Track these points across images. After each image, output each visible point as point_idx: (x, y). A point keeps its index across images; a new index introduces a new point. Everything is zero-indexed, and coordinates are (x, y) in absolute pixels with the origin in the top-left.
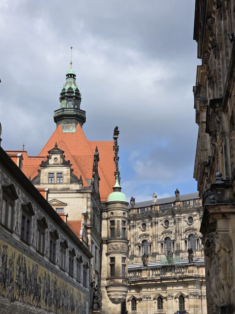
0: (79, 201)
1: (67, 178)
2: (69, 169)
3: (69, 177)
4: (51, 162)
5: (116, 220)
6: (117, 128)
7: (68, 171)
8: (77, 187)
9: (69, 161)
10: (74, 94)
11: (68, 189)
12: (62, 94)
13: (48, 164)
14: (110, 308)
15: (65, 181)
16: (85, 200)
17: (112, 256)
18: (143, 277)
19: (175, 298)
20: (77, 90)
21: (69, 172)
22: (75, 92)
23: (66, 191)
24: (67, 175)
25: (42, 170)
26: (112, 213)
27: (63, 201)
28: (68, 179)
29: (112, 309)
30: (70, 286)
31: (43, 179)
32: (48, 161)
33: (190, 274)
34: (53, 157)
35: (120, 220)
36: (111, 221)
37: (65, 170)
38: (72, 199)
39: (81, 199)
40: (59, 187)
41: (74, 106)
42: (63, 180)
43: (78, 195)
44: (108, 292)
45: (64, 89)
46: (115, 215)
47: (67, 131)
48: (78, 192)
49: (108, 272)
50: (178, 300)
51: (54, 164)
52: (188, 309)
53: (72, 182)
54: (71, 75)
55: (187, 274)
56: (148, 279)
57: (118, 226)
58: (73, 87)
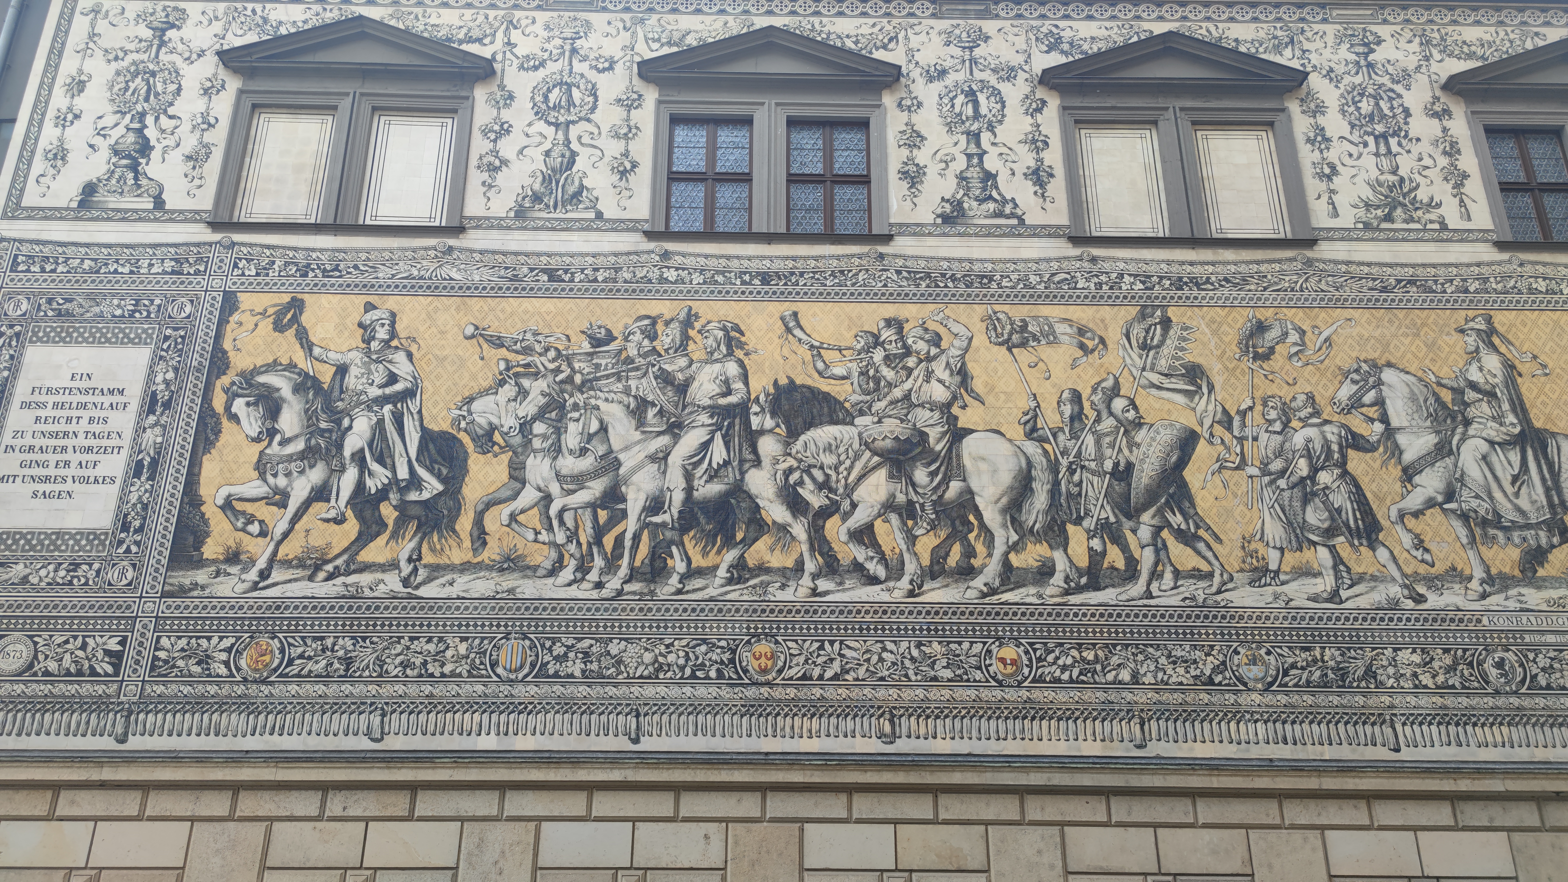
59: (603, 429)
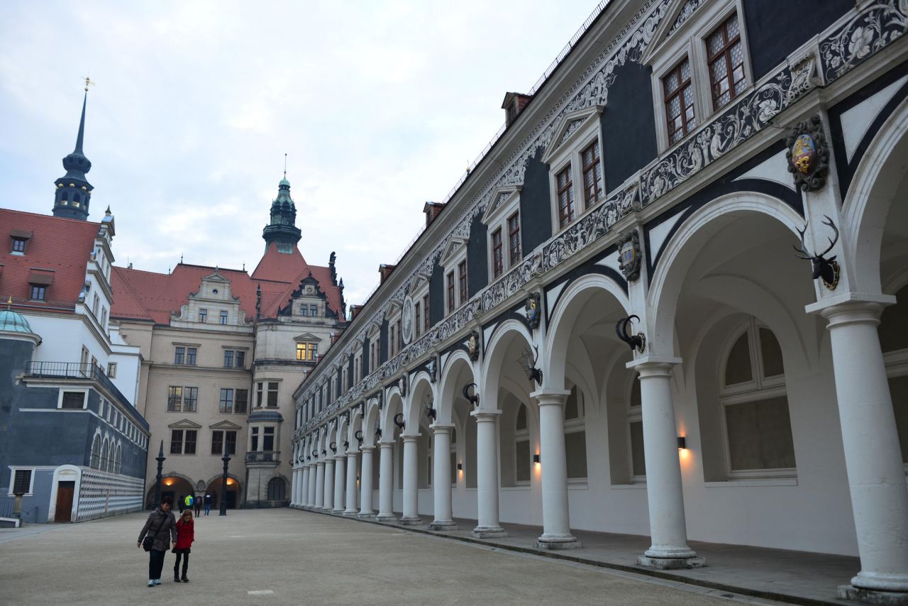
1: (322, 311)
2: (324, 302)
3: (324, 310)
4: (304, 292)
7: (323, 304)
8: (332, 322)
9: (324, 293)
11: (323, 323)
13: (301, 294)
20: (292, 204)
22: (290, 206)
23: (320, 324)
24: (321, 307)
25: (294, 300)
27: (318, 336)
28: (322, 313)
31: (295, 311)
32: (300, 291)
34: (307, 287)
37: (319, 302)
40: (313, 320)
42: (317, 313)
47: (283, 251)
51: (308, 295)
53: (327, 316)
54: (284, 186)
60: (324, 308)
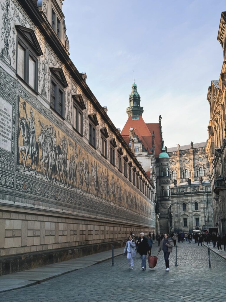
0: (147, 161)
2: (141, 145)
3: (141, 149)
5: (164, 167)
6: (160, 116)
8: (145, 153)
9: (141, 141)
10: (137, 98)
11: (141, 155)
12: (130, 98)
14: (162, 211)
15: (140, 151)
16: (150, 160)
17: (162, 185)
18: (175, 192)
19: (193, 203)
20: (139, 96)
21: (142, 146)
22: (137, 97)
24: (141, 148)
26: (162, 164)
28: (141, 150)
29: (163, 212)
30: (150, 204)
33: (201, 191)
35: (166, 167)
36: (161, 168)
37: (139, 145)
38: (144, 160)
39: (148, 160)
41: (137, 105)
42: (138, 150)
43: (147, 157)
44: (161, 203)
45: (131, 96)
46: (163, 165)
47: (135, 119)
48: (146, 156)
49: (160, 193)
50: (194, 204)
52: (200, 209)
53: (143, 151)
54: (134, 87)
55: (199, 190)
56: (178, 193)
57: (165, 170)
58: (136, 94)
59: (48, 148)
60: (142, 147)
